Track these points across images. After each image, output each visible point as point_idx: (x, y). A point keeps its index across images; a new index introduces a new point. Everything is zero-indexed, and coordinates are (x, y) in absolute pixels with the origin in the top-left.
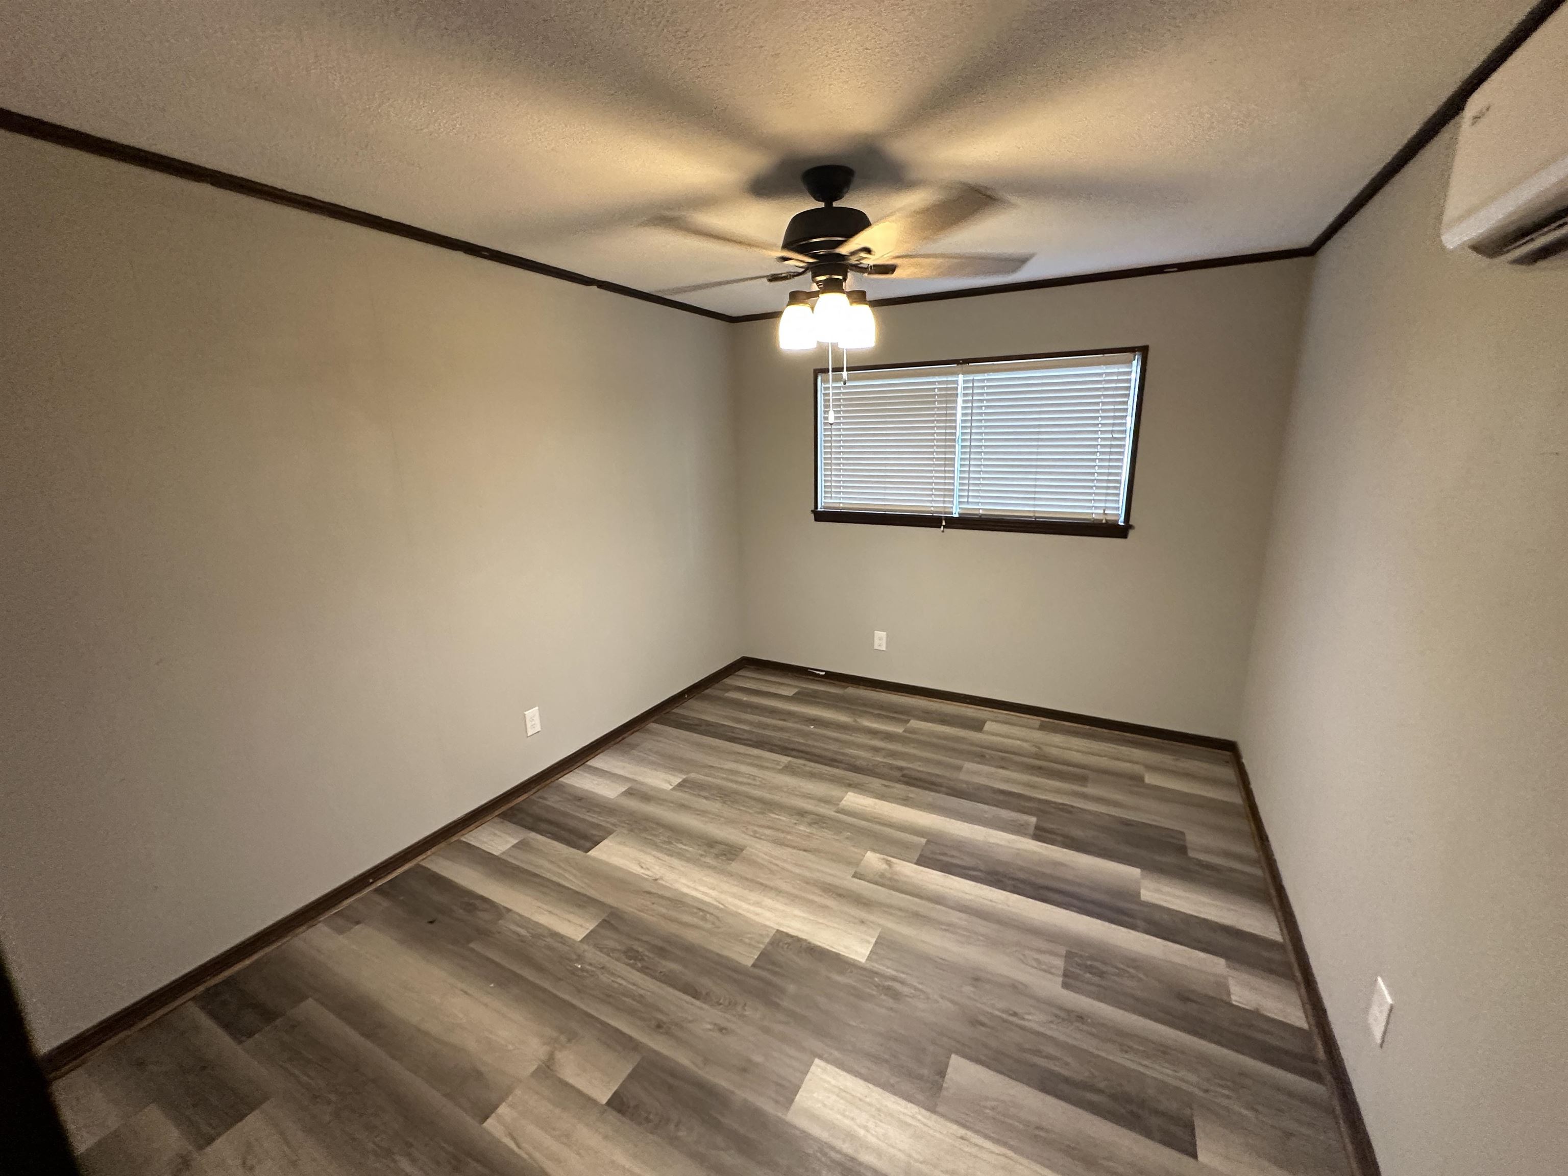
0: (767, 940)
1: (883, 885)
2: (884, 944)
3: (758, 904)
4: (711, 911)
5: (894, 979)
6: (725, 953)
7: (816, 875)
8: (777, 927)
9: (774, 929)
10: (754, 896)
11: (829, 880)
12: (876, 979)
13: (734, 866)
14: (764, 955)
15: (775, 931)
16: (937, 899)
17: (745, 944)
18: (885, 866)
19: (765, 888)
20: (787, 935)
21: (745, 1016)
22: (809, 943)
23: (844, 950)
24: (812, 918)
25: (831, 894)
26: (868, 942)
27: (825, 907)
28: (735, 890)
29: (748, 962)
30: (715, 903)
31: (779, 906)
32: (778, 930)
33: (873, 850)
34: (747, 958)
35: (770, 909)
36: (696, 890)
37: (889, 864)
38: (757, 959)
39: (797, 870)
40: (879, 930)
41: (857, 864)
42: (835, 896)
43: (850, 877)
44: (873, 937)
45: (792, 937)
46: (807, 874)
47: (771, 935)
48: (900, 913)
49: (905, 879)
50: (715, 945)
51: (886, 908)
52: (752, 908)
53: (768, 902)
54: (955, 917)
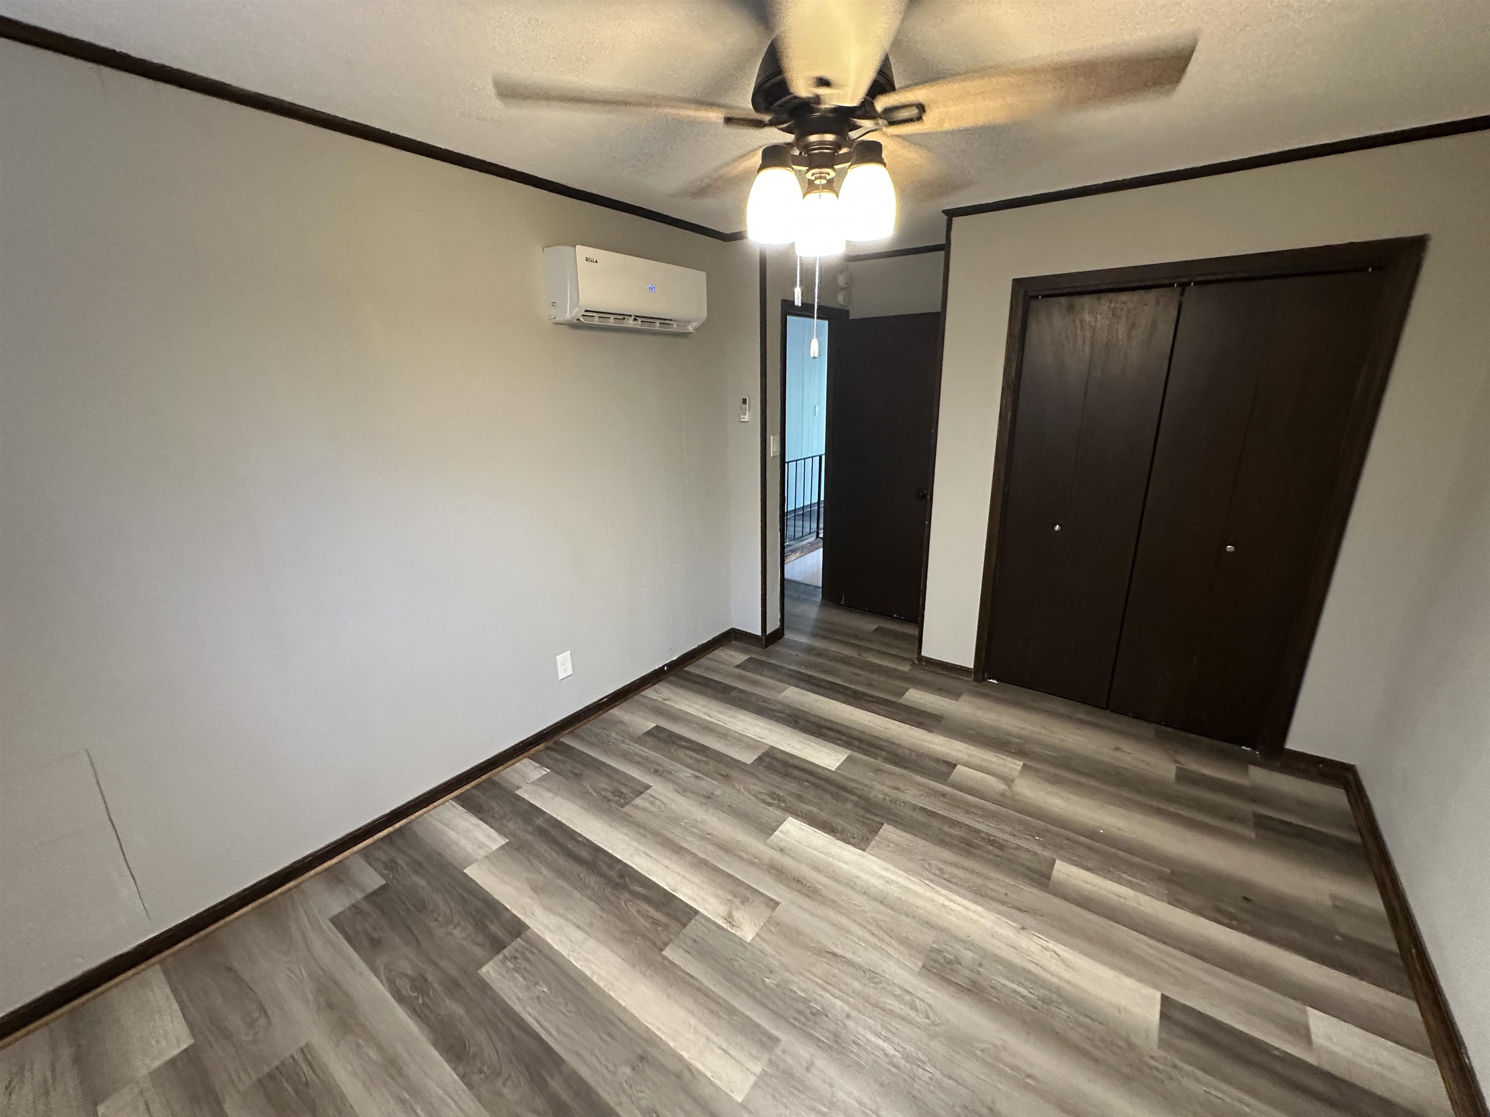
0: (873, 843)
1: (748, 887)
2: (767, 829)
3: (888, 882)
4: (936, 878)
5: (770, 804)
6: (909, 836)
7: (821, 910)
8: (865, 853)
9: (867, 852)
10: (894, 892)
11: (806, 903)
12: (783, 805)
13: (928, 938)
14: (875, 832)
15: (867, 850)
16: (701, 865)
17: (894, 843)
18: (736, 915)
19: (882, 900)
20: (854, 845)
21: (883, 794)
22: (834, 836)
23: (803, 827)
24: (830, 859)
25: (809, 884)
26: (782, 832)
27: (816, 868)
28: (919, 902)
29: (886, 826)
30: (937, 888)
31: (864, 876)
32: (864, 850)
33: (741, 942)
34: (888, 830)
35: (874, 874)
36: (964, 907)
37: (729, 918)
38: (880, 828)
39: (844, 921)
40: (768, 841)
41: (769, 920)
42: (803, 880)
43: (783, 903)
44: (777, 836)
45: (850, 844)
46: (833, 915)
47: (870, 847)
48: (744, 855)
49: (721, 893)
50: (921, 844)
51: (754, 862)
52: (893, 877)
53: (879, 884)
54: (692, 844)
